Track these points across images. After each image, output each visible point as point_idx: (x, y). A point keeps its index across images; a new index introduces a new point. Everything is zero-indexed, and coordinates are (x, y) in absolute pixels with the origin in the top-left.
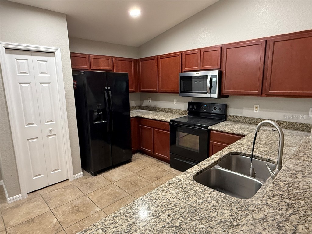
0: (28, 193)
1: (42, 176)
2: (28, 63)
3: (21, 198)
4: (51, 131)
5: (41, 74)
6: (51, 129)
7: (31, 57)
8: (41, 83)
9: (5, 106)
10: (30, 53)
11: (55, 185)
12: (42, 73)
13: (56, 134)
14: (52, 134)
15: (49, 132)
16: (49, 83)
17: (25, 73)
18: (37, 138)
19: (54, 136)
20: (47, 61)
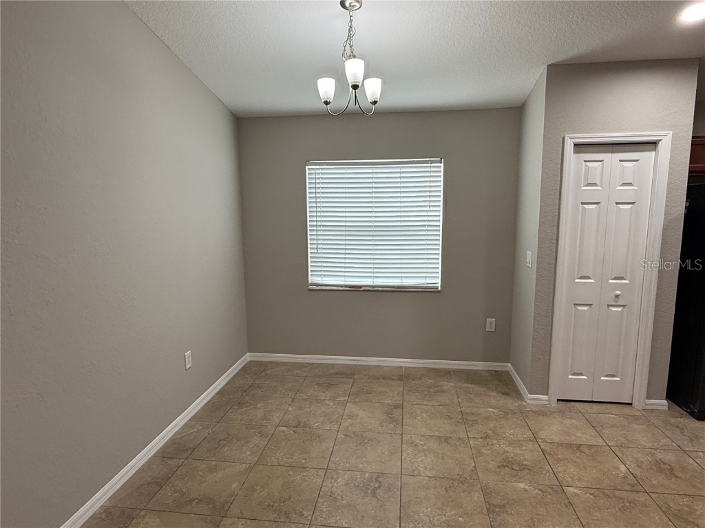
0: (558, 400)
1: (585, 377)
2: (603, 168)
3: (546, 403)
4: (617, 296)
5: (621, 186)
6: (618, 292)
7: (610, 155)
8: (617, 203)
9: (555, 242)
10: (610, 148)
11: (604, 404)
12: (624, 184)
13: (626, 305)
14: (618, 304)
15: (614, 298)
16: (633, 203)
17: (595, 184)
18: (590, 305)
19: (619, 309)
20: (637, 161)
